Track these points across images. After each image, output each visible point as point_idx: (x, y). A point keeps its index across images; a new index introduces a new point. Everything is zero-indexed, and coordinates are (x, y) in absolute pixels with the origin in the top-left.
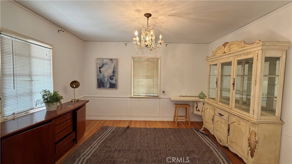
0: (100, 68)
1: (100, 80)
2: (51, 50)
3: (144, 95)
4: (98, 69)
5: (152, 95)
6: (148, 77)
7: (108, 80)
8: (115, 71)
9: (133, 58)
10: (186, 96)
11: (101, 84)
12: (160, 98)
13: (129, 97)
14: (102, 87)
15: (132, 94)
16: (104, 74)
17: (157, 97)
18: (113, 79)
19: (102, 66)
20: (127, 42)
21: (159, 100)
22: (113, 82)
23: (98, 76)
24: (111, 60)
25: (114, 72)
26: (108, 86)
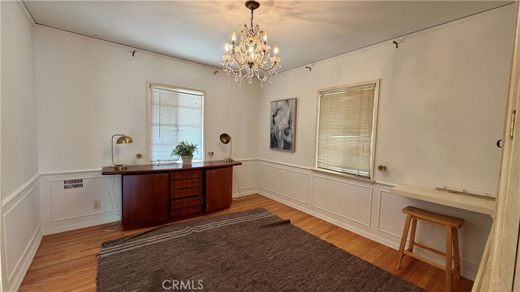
0: (274, 116)
1: (273, 135)
2: (203, 97)
3: (340, 170)
4: (272, 118)
5: (355, 172)
6: (347, 131)
7: (282, 135)
8: (291, 120)
9: (320, 93)
10: (464, 193)
11: (274, 143)
12: (374, 183)
13: (310, 168)
14: (275, 147)
15: (317, 164)
16: (278, 126)
17: (367, 179)
18: (288, 134)
19: (276, 113)
20: (311, 64)
21: (371, 187)
22: (289, 139)
23: (271, 129)
24: (287, 101)
25: (289, 122)
26: (282, 146)
